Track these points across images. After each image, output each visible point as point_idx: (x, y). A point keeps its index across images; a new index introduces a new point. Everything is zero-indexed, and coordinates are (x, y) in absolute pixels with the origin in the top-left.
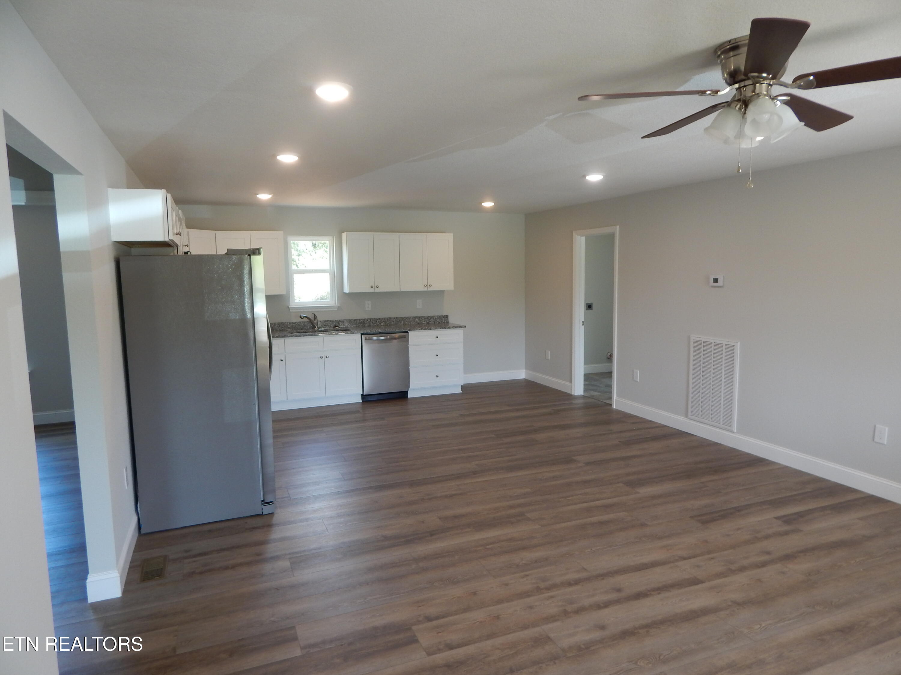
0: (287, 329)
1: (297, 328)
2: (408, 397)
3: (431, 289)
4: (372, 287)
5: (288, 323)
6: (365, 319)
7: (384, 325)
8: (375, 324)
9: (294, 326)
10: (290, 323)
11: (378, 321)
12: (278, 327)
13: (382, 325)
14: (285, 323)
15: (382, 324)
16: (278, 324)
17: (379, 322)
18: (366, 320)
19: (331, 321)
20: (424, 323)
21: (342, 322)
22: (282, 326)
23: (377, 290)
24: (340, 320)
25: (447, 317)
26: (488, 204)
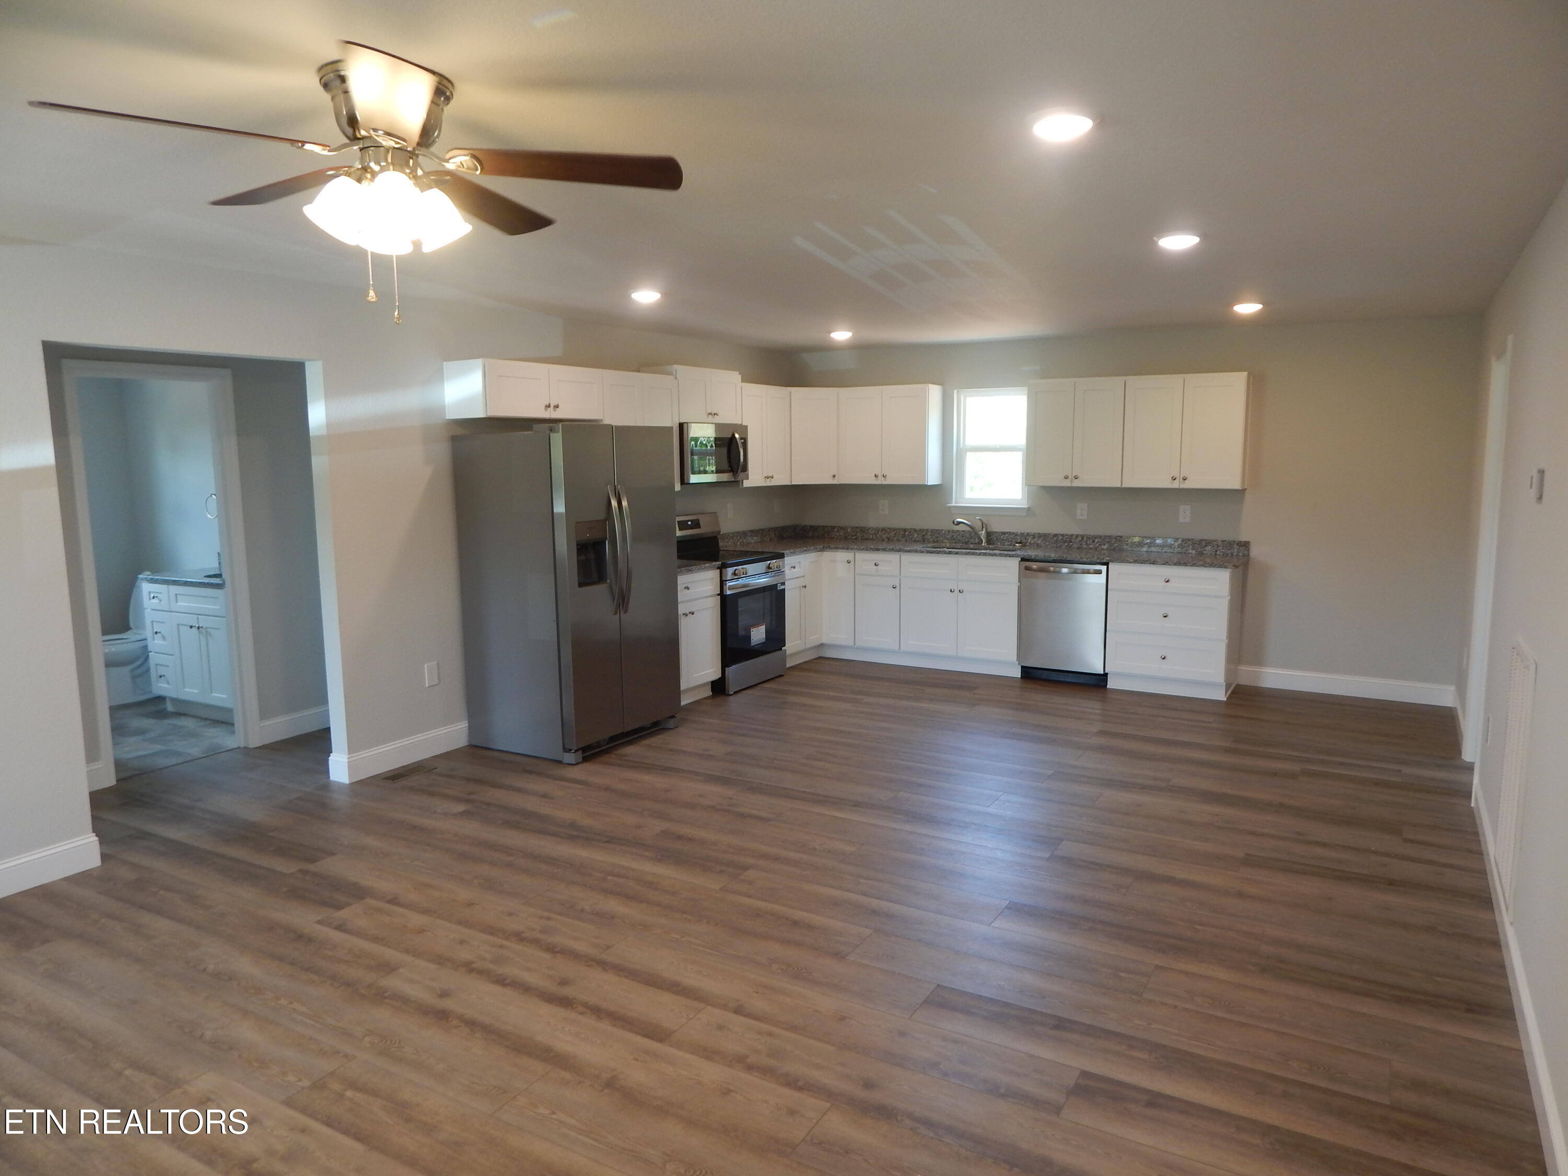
0: (944, 541)
1: (960, 540)
2: (1108, 687)
3: (1187, 485)
4: (1066, 478)
5: (946, 530)
6: (1073, 535)
7: (1107, 549)
8: (1091, 546)
9: (955, 537)
10: (949, 531)
11: (1097, 540)
12: (931, 535)
13: (1103, 549)
14: (942, 530)
15: (1105, 547)
16: (932, 531)
17: (1098, 542)
18: (1074, 537)
19: (1013, 533)
20: (1191, 551)
21: (1032, 537)
22: (937, 535)
23: (1076, 484)
24: (1028, 533)
25: (1246, 545)
26: (1247, 308)
